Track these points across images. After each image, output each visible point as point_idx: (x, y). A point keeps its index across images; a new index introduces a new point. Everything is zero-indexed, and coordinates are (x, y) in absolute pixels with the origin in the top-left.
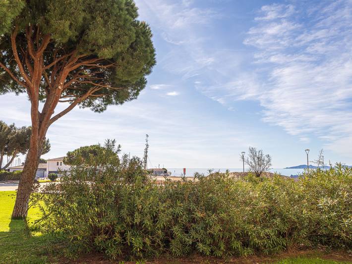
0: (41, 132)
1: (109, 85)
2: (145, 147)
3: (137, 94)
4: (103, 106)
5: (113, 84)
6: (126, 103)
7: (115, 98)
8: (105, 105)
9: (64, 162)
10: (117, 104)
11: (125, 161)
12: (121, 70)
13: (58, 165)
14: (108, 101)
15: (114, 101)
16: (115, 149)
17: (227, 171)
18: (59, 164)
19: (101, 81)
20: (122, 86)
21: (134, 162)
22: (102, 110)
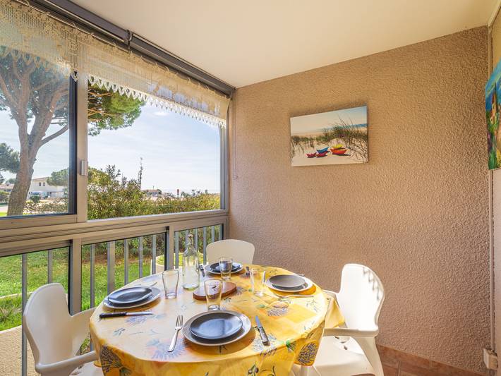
0: (31, 153)
1: (103, 110)
2: (140, 169)
3: (131, 122)
4: (96, 130)
5: (107, 111)
6: (119, 129)
7: (109, 124)
8: (99, 129)
9: (48, 182)
10: (111, 129)
11: (124, 183)
12: (117, 101)
13: (40, 185)
14: (102, 125)
15: (108, 126)
16: (115, 173)
17: (206, 191)
18: (42, 184)
19: (94, 106)
20: (116, 113)
21: (132, 183)
22: (95, 134)
